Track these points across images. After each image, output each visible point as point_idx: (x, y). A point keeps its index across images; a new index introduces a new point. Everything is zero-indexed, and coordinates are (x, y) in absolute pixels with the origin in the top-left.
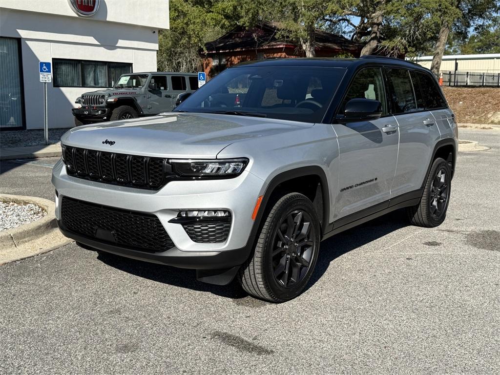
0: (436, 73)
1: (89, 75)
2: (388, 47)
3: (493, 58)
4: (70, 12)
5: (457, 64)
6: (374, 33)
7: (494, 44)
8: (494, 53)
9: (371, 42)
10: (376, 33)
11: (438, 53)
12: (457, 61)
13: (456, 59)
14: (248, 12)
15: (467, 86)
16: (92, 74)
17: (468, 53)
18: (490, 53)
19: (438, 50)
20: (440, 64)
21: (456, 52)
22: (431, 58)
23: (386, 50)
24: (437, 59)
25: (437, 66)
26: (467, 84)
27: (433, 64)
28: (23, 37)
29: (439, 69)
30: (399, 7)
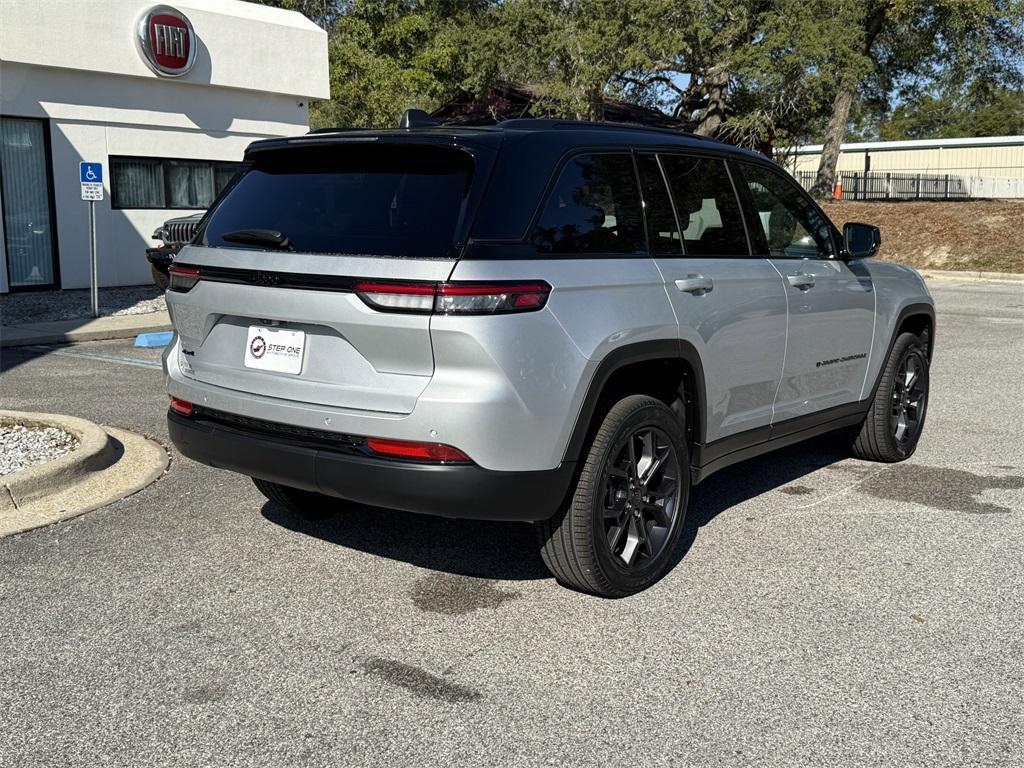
0: (829, 175)
1: (180, 186)
2: (738, 129)
3: (937, 147)
4: (142, 68)
5: (868, 159)
6: (713, 102)
7: (939, 121)
8: (942, 138)
9: (709, 119)
10: (717, 103)
11: (831, 140)
12: (869, 154)
13: (867, 151)
14: (478, 65)
15: (887, 200)
16: (184, 185)
17: (893, 139)
18: (933, 138)
19: (832, 134)
20: (837, 159)
21: (871, 136)
22: (820, 148)
23: (735, 134)
24: (831, 150)
25: (830, 162)
26: (887, 195)
27: (823, 159)
28: (52, 116)
29: (835, 167)
30: (758, 55)
